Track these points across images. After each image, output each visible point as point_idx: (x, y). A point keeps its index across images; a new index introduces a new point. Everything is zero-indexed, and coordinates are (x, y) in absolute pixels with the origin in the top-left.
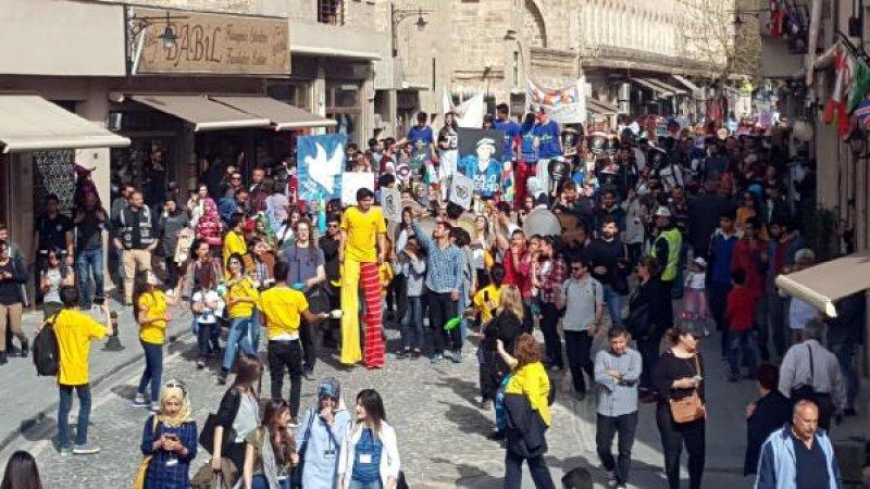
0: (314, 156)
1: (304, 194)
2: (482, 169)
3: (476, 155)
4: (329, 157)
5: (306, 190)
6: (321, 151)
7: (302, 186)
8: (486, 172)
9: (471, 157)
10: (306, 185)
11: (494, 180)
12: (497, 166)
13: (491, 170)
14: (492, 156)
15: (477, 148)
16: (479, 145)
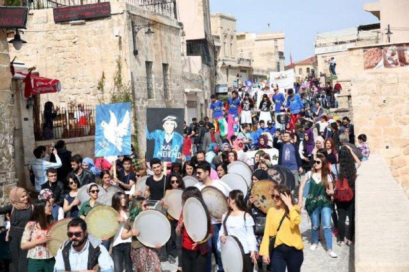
0: (108, 122)
1: (99, 152)
2: (168, 141)
3: (163, 130)
4: (119, 122)
5: (101, 148)
6: (113, 116)
7: (98, 145)
8: (171, 142)
9: (158, 131)
10: (101, 144)
11: (178, 149)
12: (180, 139)
13: (175, 141)
14: (175, 130)
15: (163, 123)
16: (165, 121)
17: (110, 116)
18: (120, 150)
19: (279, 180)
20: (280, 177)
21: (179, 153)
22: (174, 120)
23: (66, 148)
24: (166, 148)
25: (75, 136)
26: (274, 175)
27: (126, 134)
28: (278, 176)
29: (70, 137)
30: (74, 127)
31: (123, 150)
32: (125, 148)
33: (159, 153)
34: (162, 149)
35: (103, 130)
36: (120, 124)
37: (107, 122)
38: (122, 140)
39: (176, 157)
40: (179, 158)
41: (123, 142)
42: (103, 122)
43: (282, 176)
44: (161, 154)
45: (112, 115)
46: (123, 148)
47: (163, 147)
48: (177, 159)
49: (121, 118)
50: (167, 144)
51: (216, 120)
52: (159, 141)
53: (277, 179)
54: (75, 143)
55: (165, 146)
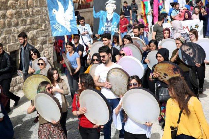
2: (109, 20)
3: (105, 10)
8: (111, 20)
9: (102, 12)
10: (55, 27)
11: (116, 26)
12: (118, 17)
13: (114, 19)
14: (115, 11)
15: (105, 6)
16: (107, 4)
17: (57, 5)
18: (70, 30)
19: (191, 54)
20: (193, 52)
21: (117, 28)
22: (114, 3)
23: (80, 15)
24: (107, 24)
25: (85, 8)
26: (187, 50)
27: (72, 19)
28: (191, 51)
29: (82, 9)
30: (84, 3)
31: (72, 30)
32: (73, 29)
33: (102, 28)
34: (105, 25)
35: (55, 16)
36: (66, 11)
37: (57, 10)
38: (69, 23)
39: (115, 31)
40: (117, 32)
41: (71, 24)
42: (54, 10)
43: (194, 51)
44: (104, 29)
45: (59, 4)
46: (71, 29)
47: (106, 24)
48: (116, 33)
49: (66, 6)
50: (109, 22)
51: (143, 2)
52: (102, 19)
53: (190, 53)
54: (85, 12)
55: (107, 23)
